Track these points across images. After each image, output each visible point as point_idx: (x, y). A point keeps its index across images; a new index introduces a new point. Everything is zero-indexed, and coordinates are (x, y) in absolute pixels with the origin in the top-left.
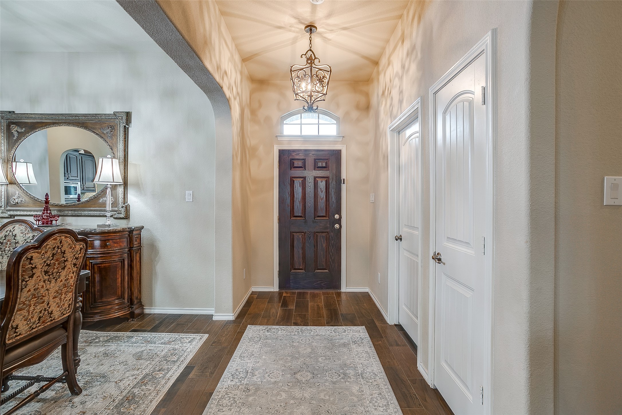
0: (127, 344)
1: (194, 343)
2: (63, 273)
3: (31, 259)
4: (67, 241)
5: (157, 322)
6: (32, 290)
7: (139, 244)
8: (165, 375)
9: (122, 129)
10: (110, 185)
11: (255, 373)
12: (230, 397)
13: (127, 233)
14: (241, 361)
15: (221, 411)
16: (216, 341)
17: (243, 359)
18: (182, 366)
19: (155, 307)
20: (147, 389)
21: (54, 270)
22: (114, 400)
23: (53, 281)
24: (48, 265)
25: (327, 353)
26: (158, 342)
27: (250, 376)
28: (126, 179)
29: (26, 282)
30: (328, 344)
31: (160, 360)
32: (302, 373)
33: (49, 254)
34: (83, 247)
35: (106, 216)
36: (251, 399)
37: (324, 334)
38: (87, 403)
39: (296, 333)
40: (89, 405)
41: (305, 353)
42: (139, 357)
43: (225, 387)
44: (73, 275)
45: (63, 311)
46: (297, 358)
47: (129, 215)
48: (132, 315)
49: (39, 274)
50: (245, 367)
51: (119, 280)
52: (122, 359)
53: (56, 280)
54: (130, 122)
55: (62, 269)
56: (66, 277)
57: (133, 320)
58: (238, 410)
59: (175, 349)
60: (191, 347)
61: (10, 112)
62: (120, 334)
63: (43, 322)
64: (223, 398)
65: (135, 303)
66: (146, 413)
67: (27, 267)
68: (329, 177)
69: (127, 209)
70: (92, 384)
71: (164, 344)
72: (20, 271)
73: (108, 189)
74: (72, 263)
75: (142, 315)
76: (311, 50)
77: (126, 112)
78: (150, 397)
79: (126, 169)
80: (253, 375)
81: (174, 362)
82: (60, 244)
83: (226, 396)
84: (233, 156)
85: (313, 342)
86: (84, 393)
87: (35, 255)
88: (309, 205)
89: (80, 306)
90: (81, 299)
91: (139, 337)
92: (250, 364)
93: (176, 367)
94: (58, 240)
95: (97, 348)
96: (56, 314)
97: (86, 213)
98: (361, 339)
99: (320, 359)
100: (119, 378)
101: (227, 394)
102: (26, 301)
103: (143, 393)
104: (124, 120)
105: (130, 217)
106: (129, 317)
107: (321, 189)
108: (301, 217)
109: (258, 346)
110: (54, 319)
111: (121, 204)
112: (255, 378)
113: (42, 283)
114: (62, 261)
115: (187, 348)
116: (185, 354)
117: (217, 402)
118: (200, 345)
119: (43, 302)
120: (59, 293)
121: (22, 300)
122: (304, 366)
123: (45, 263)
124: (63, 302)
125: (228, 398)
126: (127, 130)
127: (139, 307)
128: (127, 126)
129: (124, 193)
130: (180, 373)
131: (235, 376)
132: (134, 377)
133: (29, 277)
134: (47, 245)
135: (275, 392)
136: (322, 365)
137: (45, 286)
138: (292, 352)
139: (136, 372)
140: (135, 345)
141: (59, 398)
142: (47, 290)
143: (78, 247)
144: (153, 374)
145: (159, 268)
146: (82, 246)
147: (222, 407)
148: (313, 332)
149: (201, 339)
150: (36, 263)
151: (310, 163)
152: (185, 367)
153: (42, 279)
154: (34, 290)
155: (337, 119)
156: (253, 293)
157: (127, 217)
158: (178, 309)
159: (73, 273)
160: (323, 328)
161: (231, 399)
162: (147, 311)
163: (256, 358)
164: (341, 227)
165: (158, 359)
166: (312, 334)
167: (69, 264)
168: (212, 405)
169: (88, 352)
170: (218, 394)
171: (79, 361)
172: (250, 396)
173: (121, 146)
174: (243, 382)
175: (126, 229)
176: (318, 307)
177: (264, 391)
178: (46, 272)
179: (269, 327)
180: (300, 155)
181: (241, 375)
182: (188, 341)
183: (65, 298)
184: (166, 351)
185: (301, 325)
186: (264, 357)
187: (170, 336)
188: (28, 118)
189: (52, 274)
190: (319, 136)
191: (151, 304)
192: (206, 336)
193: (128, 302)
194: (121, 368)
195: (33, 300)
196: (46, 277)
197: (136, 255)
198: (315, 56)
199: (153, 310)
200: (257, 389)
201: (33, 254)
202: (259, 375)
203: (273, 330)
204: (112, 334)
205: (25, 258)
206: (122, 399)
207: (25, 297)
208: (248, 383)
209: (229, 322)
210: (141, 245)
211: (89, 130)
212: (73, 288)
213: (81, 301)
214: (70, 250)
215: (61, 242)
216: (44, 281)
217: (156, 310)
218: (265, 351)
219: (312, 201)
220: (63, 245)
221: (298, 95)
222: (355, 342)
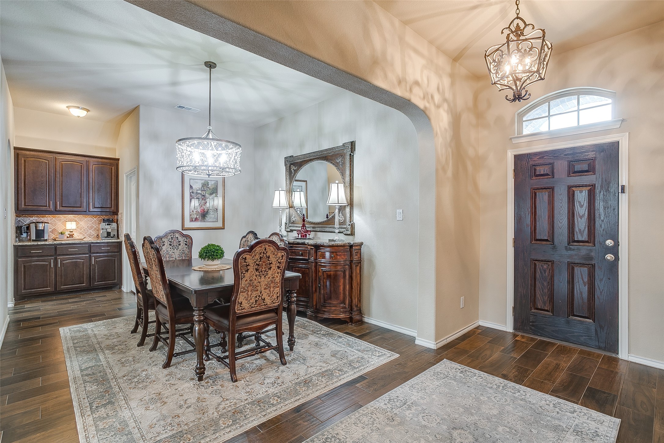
0: (334, 341)
1: (382, 358)
2: (270, 272)
3: (245, 259)
4: (270, 249)
5: (368, 331)
6: (248, 280)
7: (359, 258)
8: (340, 375)
9: (348, 157)
10: (338, 206)
11: (412, 408)
12: (372, 417)
13: (348, 247)
14: (408, 391)
15: (356, 425)
16: (402, 364)
17: (411, 390)
18: (357, 374)
19: (372, 317)
20: (322, 380)
21: (262, 269)
22: (298, 378)
23: (263, 277)
24: (258, 265)
25: (518, 426)
26: (355, 348)
27: (405, 409)
28: (352, 200)
29: (244, 274)
30: (529, 417)
31: (346, 362)
32: (463, 432)
33: (257, 257)
34: (285, 254)
35: (335, 232)
36: (388, 429)
37: (534, 402)
38: (284, 373)
39: (495, 386)
40: (284, 374)
41: (487, 412)
42: (334, 354)
43: (375, 407)
44: (278, 275)
45: (273, 301)
46: (472, 414)
47: (354, 232)
48: (351, 320)
49: (252, 270)
50: (407, 398)
51: (342, 288)
52: (323, 351)
53: (265, 276)
54: (355, 150)
55: (268, 269)
56: (272, 275)
57: (351, 324)
58: (370, 432)
59: (362, 358)
60: (376, 361)
61: (290, 157)
62: (336, 332)
63: (259, 304)
64: (366, 415)
65: (355, 310)
66: (308, 397)
67: (243, 264)
68: (595, 185)
69: (353, 226)
70: (295, 362)
71: (359, 351)
72: (239, 267)
73: (337, 210)
74: (276, 266)
75: (361, 322)
76: (518, 18)
77: (350, 142)
78: (319, 387)
79: (352, 192)
80: (409, 408)
81: (355, 368)
82: (265, 251)
83: (370, 415)
84: (437, 170)
85: (509, 405)
86: (287, 365)
87: (248, 257)
88: (560, 225)
89: (294, 300)
90: (295, 295)
91: (346, 338)
92: (415, 396)
93: (353, 372)
94: (263, 247)
95: (315, 338)
96: (268, 301)
97: (327, 229)
98: (595, 434)
99: (500, 429)
100: (312, 365)
101: (371, 414)
102: (245, 287)
103: (317, 382)
104: (350, 149)
105: (355, 234)
106: (349, 321)
107: (580, 202)
108: (547, 240)
109: (436, 383)
110: (267, 305)
111: (348, 223)
112: (407, 413)
113: (255, 277)
114: (268, 263)
115: (373, 360)
116: (367, 365)
117: (358, 416)
118: (385, 362)
119: (257, 290)
120: (268, 287)
121: (242, 286)
122: (472, 428)
123: (255, 263)
124: (273, 293)
125: (370, 418)
126: (352, 157)
127: (358, 314)
128: (352, 154)
129: (350, 213)
130: (352, 379)
131: (391, 401)
132: (320, 368)
133: (245, 271)
134: (256, 250)
135: (416, 435)
136: (498, 437)
137: (257, 278)
138: (471, 405)
139: (324, 365)
140: (339, 344)
141: (275, 362)
142: (259, 282)
143: (280, 254)
144: (333, 371)
145: (375, 282)
146: (283, 254)
147: (359, 422)
148: (519, 394)
149: (390, 356)
150: (249, 262)
151: (561, 167)
152: (360, 375)
153: (254, 274)
154: (250, 280)
155: (612, 95)
156: (478, 327)
157: (352, 234)
158: (389, 324)
159: (278, 273)
160: (539, 394)
161: (372, 420)
162: (366, 320)
163: (425, 394)
164: (617, 258)
165: (345, 361)
166: (516, 395)
167: (274, 266)
168: (353, 416)
169: (309, 339)
170: (365, 409)
171: (295, 342)
172: (391, 426)
173: (348, 172)
174: (394, 410)
175: (346, 244)
176: (557, 367)
177: (406, 429)
178: (257, 270)
179: (467, 368)
180: (545, 158)
181: (398, 404)
182: (378, 355)
183: (273, 291)
184: (356, 357)
185: (511, 380)
186: (434, 396)
187: (368, 346)
188: (298, 159)
189: (262, 271)
190: (579, 127)
191: (369, 315)
192: (397, 356)
193: (349, 308)
194: (318, 357)
195: (250, 287)
196: (258, 273)
197: (356, 269)
198: (525, 23)
199: (370, 320)
200: (401, 424)
201: (247, 256)
202: (414, 412)
203: (468, 373)
204: (331, 331)
205: (241, 258)
206: (303, 380)
207: (244, 284)
208: (398, 413)
209: (429, 350)
210: (361, 259)
211: (329, 161)
212: (279, 285)
213: (296, 297)
214: (274, 256)
215: (265, 249)
216: (256, 276)
217: (372, 321)
218: (441, 392)
219: (565, 220)
220: (267, 252)
221: (497, 84)
222: (579, 433)
